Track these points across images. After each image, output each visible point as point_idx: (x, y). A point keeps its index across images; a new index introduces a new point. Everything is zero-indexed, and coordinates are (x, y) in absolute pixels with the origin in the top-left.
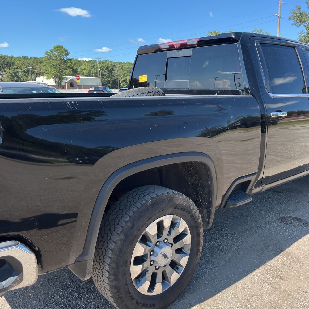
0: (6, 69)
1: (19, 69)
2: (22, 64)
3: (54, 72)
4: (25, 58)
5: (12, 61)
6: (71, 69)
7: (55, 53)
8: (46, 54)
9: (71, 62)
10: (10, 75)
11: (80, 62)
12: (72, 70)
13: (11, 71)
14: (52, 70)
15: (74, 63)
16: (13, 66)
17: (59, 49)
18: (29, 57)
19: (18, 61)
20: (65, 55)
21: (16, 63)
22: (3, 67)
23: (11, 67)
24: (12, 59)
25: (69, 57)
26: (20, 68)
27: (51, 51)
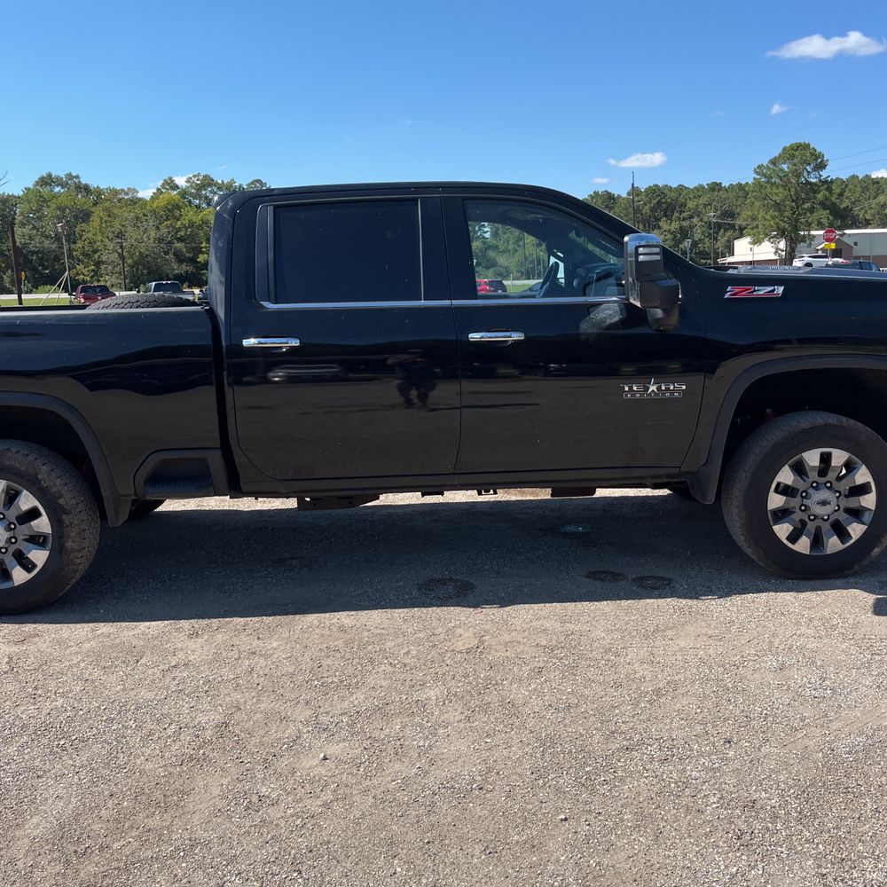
0: (661, 223)
1: (695, 220)
2: (705, 206)
3: (772, 223)
4: (716, 187)
5: (681, 200)
6: (829, 209)
7: (785, 167)
8: (757, 173)
9: (827, 189)
10: (669, 236)
11: (878, 183)
12: (828, 211)
13: (675, 226)
14: (768, 217)
15: (838, 191)
16: (681, 212)
17: (797, 153)
18: (726, 184)
19: (695, 197)
20: (814, 170)
21: (692, 202)
22: (655, 217)
23: (676, 214)
24: (680, 195)
25: (824, 174)
26: (698, 216)
27: (774, 162)
